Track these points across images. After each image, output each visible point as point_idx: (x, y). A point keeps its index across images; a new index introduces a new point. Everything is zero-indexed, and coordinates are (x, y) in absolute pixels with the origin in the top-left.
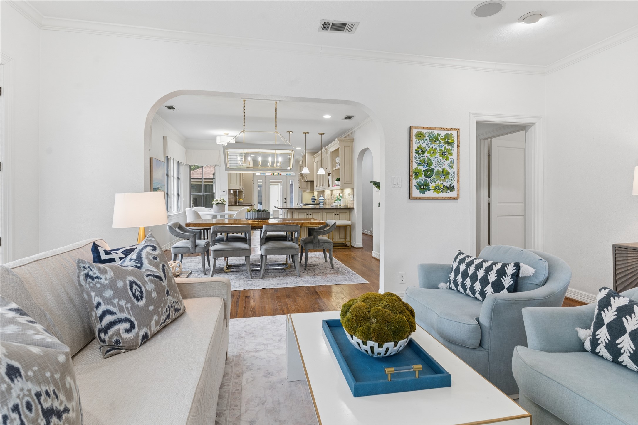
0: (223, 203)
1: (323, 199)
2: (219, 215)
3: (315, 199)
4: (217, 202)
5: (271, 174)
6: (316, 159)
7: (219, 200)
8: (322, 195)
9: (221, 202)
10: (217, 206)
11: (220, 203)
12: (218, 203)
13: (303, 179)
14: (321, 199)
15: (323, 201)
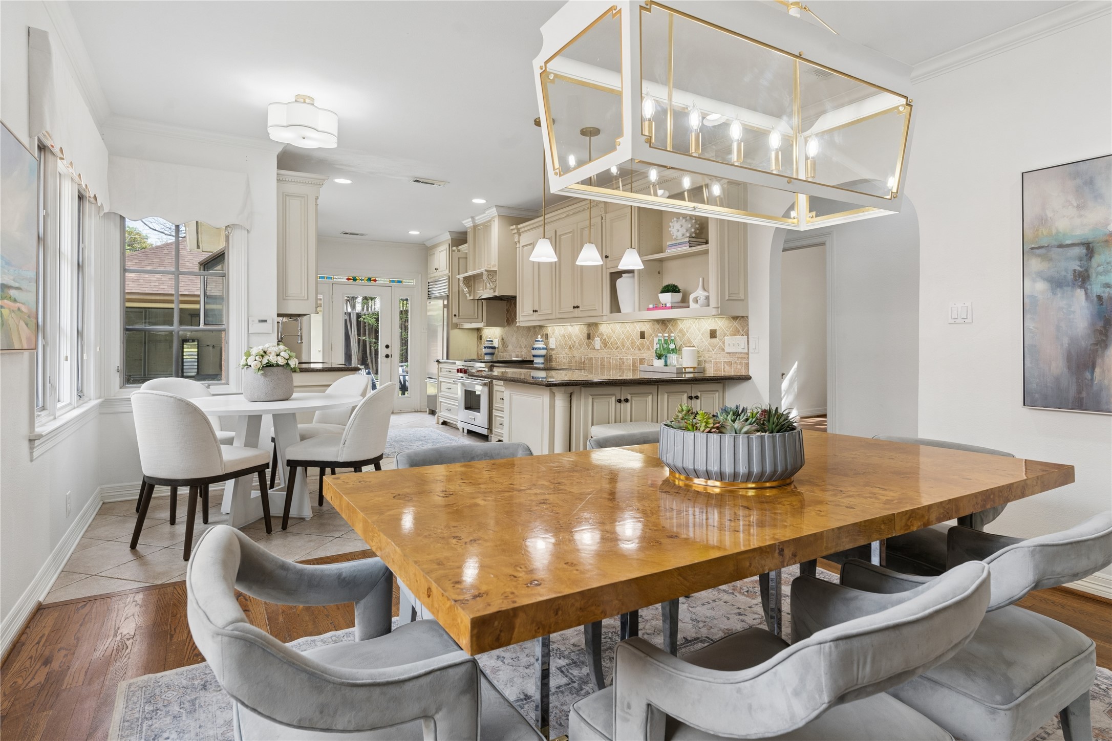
0: (287, 364)
1: (543, 349)
2: (267, 412)
3: (494, 348)
4: (265, 361)
5: (348, 279)
6: (523, 235)
7: (273, 354)
8: (539, 336)
9: (281, 361)
10: (265, 375)
11: (278, 365)
12: (269, 365)
13: (470, 292)
14: (539, 349)
15: (543, 352)
